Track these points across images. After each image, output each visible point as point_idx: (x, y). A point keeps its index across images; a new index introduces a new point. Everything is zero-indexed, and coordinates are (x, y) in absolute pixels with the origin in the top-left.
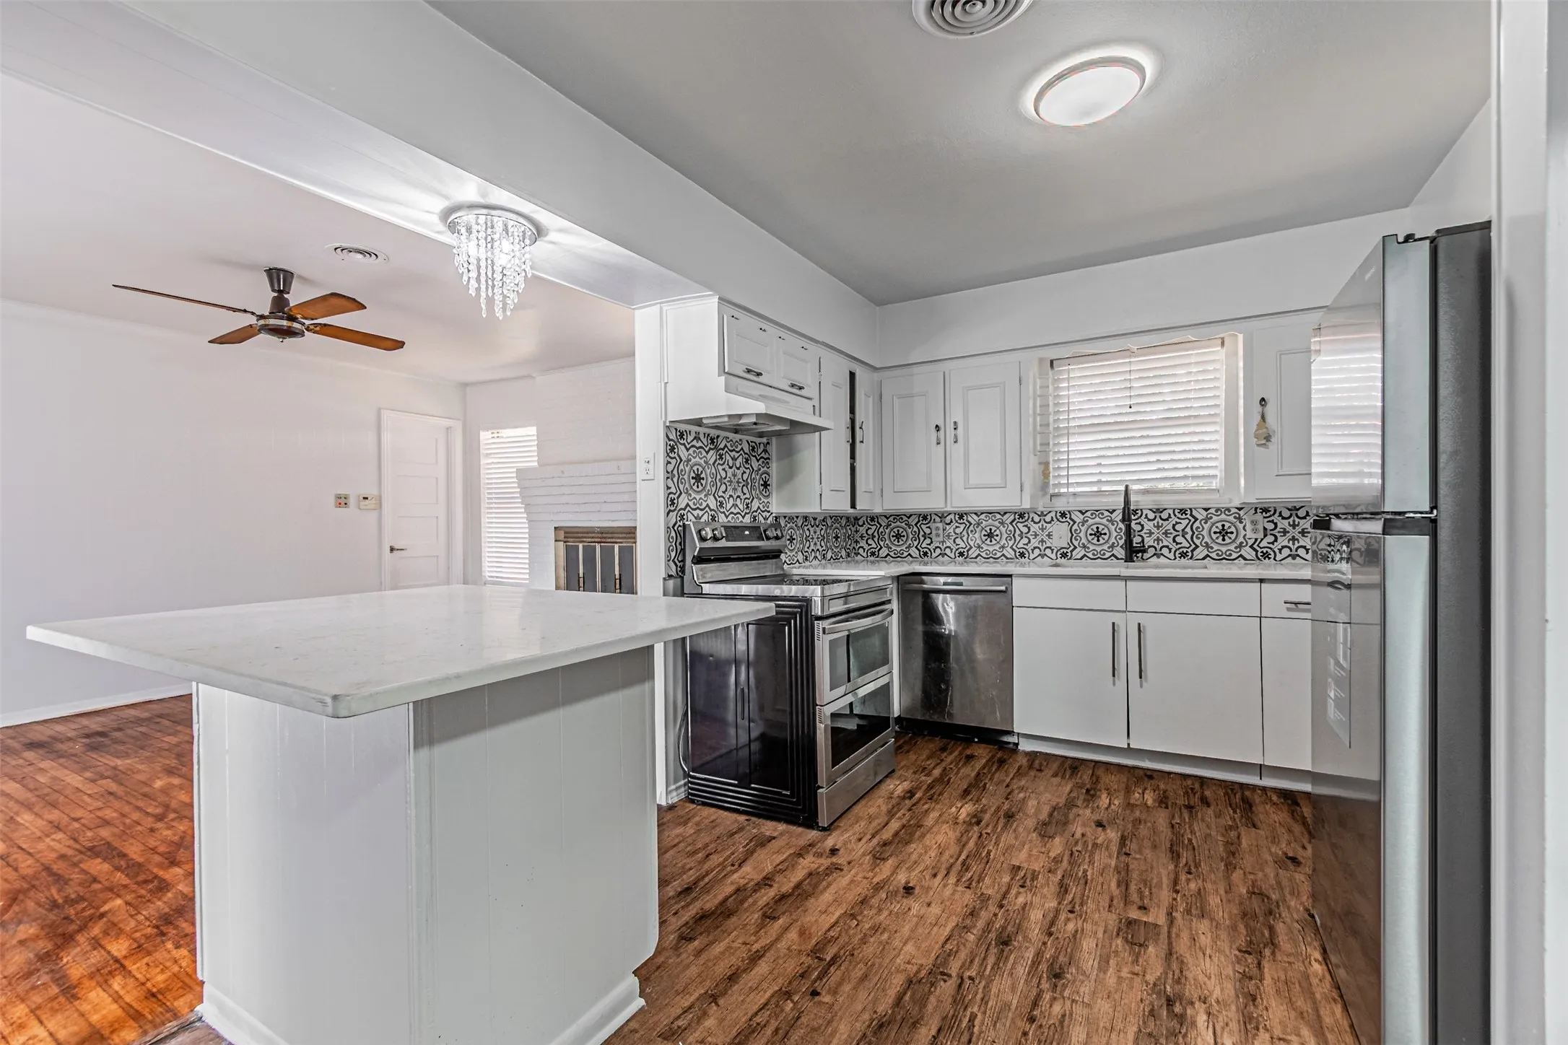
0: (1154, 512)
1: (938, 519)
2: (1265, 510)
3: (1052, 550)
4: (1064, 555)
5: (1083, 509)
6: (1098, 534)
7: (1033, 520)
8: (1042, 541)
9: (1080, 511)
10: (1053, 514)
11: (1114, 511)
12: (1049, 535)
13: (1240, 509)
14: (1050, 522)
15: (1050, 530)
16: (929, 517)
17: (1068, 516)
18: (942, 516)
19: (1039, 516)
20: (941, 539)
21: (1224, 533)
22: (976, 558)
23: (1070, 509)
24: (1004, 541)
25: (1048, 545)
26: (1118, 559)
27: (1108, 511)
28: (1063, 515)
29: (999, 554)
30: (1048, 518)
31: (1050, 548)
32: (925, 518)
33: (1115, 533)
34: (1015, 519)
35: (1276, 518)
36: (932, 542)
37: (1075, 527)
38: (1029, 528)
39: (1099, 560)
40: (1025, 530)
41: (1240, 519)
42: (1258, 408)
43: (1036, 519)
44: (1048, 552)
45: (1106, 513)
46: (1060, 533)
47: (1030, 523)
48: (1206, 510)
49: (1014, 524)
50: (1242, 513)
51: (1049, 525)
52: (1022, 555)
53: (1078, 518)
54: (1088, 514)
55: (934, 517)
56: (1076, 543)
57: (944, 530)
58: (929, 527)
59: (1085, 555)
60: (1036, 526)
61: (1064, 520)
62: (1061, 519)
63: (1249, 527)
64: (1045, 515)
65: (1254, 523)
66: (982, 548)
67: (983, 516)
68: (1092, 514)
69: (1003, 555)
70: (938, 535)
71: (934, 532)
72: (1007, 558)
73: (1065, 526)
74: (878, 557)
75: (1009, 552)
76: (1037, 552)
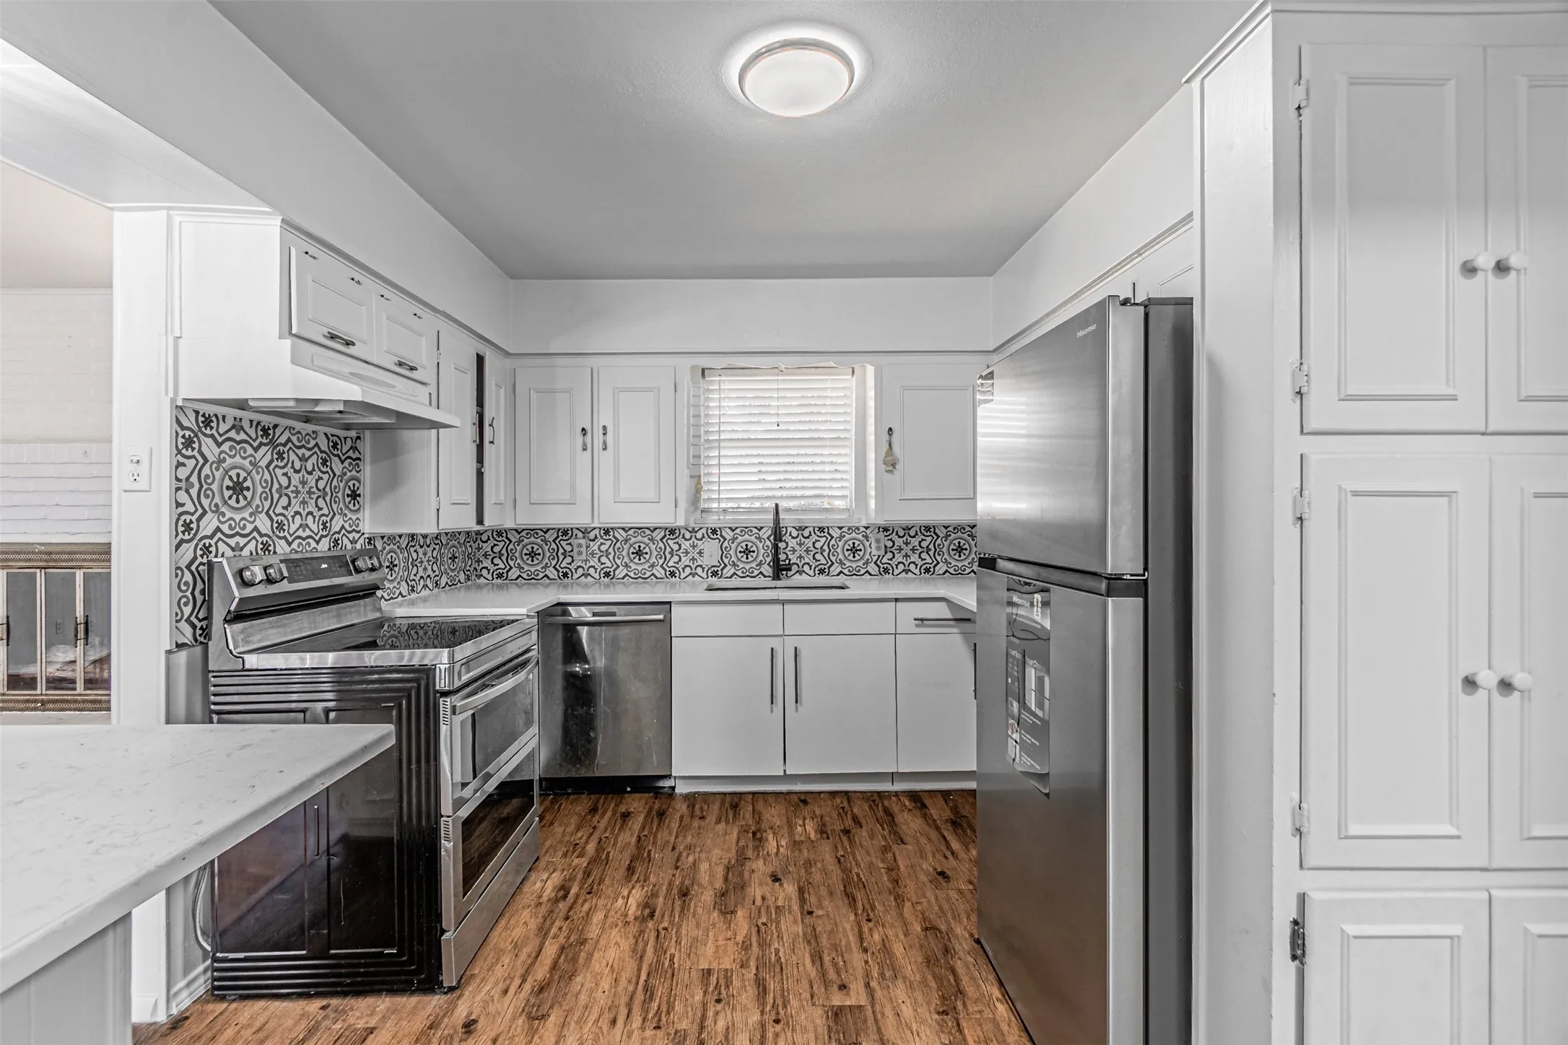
0: (797, 530)
1: (580, 535)
2: (886, 530)
3: (703, 569)
4: (715, 574)
5: (733, 526)
6: (747, 552)
7: (683, 537)
8: (693, 559)
9: (730, 528)
10: (704, 531)
11: (762, 528)
12: (700, 553)
13: (867, 528)
14: (701, 539)
15: (701, 548)
16: (570, 532)
17: (719, 533)
18: (586, 532)
19: (690, 532)
20: (584, 557)
21: (854, 550)
22: (623, 578)
23: (721, 526)
24: (653, 560)
25: (700, 563)
26: (765, 576)
27: (756, 528)
28: (714, 532)
29: (648, 574)
30: (699, 535)
31: (701, 566)
32: (565, 532)
33: (763, 551)
34: (665, 536)
35: (894, 537)
36: (573, 561)
37: (726, 544)
38: (680, 545)
39: (748, 579)
40: (676, 547)
41: (866, 537)
42: (887, 437)
43: (688, 535)
44: (699, 570)
45: (755, 531)
46: (711, 551)
47: (680, 540)
48: (840, 528)
49: (664, 540)
50: (868, 531)
51: (700, 543)
52: (672, 574)
53: (728, 534)
54: (738, 531)
55: (575, 532)
56: (726, 561)
57: (587, 547)
58: (570, 544)
59: (735, 574)
60: (687, 543)
61: (715, 536)
62: (712, 536)
63: (873, 545)
64: (696, 532)
65: (878, 541)
66: (630, 567)
67: (631, 532)
68: (741, 531)
69: (653, 574)
70: (580, 553)
71: (576, 550)
72: (657, 578)
73: (716, 544)
74: (506, 579)
75: (659, 572)
76: (688, 571)
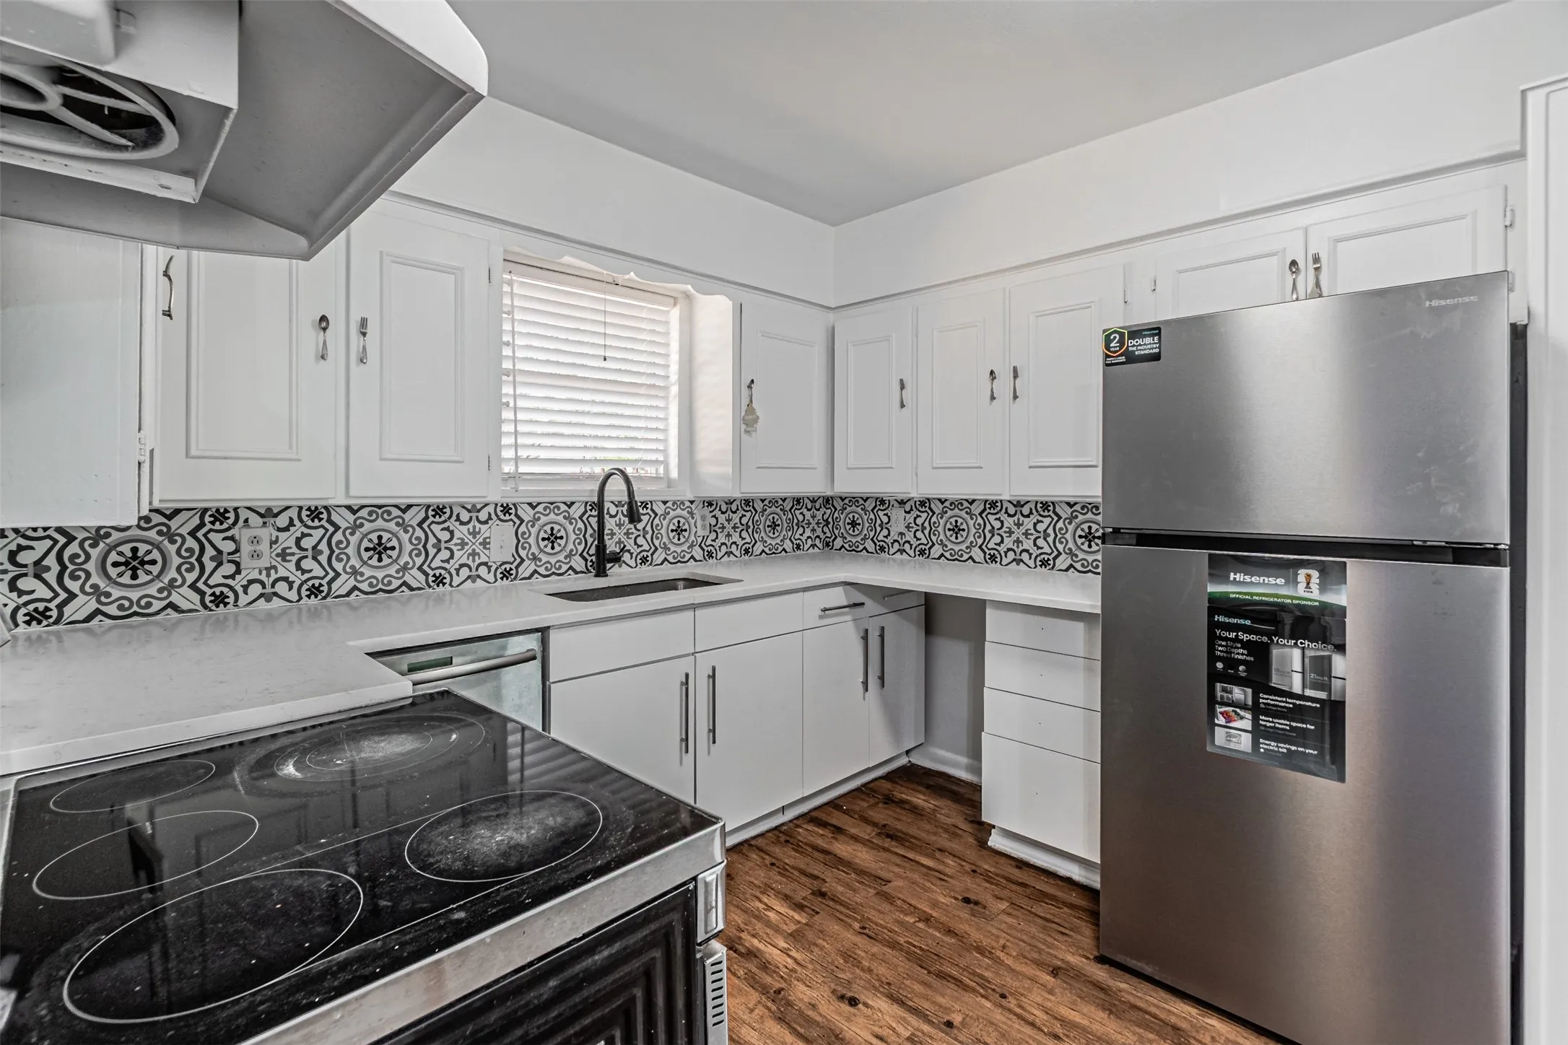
0: (616, 506)
1: (255, 520)
2: (710, 504)
3: (489, 568)
4: (506, 575)
5: (534, 501)
6: (552, 538)
7: (458, 519)
8: (474, 554)
9: (530, 504)
10: (490, 509)
11: (573, 503)
12: (485, 544)
13: (692, 502)
14: (486, 522)
15: (487, 535)
16: (232, 515)
17: (513, 511)
18: (268, 514)
19: (469, 511)
20: (265, 563)
21: (679, 531)
22: (348, 594)
23: (514, 500)
24: (405, 558)
25: (484, 559)
26: (576, 573)
27: (565, 503)
28: (506, 509)
29: (396, 583)
30: (483, 516)
31: (485, 564)
32: (220, 515)
33: (574, 538)
34: (426, 518)
35: (717, 513)
36: (238, 571)
37: (523, 529)
38: (452, 533)
39: (554, 577)
40: (445, 536)
41: (691, 513)
42: (745, 392)
43: (465, 516)
44: (483, 571)
45: (563, 507)
46: (501, 540)
47: (452, 524)
48: (665, 503)
49: (425, 526)
50: (693, 506)
51: (484, 527)
52: (439, 580)
53: (527, 514)
54: (540, 508)
55: (244, 514)
56: (523, 553)
57: (273, 543)
58: (232, 538)
59: (535, 572)
60: (464, 528)
61: (507, 517)
62: (502, 517)
63: (699, 524)
64: (479, 511)
65: (703, 518)
66: (362, 574)
67: (364, 513)
68: (545, 509)
69: (405, 584)
70: (256, 555)
71: (246, 548)
72: (412, 589)
73: (509, 529)
74: (57, 622)
75: (415, 578)
76: (465, 572)
